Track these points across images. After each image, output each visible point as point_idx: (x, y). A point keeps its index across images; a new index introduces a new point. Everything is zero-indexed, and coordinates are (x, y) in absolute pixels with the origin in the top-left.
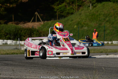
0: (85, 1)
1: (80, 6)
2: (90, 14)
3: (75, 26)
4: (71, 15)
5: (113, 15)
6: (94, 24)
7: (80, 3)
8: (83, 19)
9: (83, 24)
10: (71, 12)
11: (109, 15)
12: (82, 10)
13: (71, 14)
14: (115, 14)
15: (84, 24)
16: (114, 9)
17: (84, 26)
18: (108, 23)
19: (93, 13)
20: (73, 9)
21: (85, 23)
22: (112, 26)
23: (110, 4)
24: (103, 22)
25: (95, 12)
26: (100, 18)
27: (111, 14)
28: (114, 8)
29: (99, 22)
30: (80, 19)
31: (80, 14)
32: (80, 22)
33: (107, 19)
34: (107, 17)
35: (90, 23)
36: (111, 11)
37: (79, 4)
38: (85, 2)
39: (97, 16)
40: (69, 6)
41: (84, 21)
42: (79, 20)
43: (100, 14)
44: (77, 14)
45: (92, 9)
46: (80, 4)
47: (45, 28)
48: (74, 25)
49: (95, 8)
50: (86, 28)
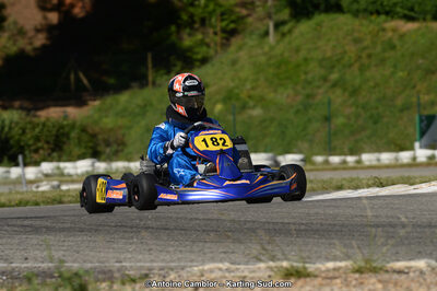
0: (249, 15)
1: (230, 34)
2: (272, 62)
3: (219, 107)
4: (199, 67)
5: (356, 61)
6: (288, 96)
7: (233, 22)
8: (246, 80)
9: (247, 99)
10: (199, 57)
11: (338, 61)
12: (240, 48)
13: (198, 64)
14: (360, 57)
15: (250, 97)
16: (357, 41)
17: (251, 103)
18: (338, 91)
19: (282, 55)
20: (208, 45)
21: (252, 93)
22: (353, 100)
23: (343, 21)
24: (319, 87)
25: (286, 54)
26: (306, 73)
27: (346, 58)
28: (356, 35)
29: (304, 88)
30: (233, 80)
31: (234, 63)
32: (236, 91)
33: (334, 76)
34: (333, 67)
35: (272, 95)
36: (347, 48)
37: (227, 25)
38: (250, 20)
39: (298, 66)
40: (190, 35)
41: (248, 86)
42: (232, 85)
43: (306, 60)
44: (222, 63)
45: (278, 42)
46: (232, 26)
47: (107, 116)
48: (215, 104)
49: (287, 39)
50: (257, 112)
